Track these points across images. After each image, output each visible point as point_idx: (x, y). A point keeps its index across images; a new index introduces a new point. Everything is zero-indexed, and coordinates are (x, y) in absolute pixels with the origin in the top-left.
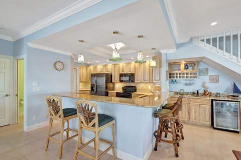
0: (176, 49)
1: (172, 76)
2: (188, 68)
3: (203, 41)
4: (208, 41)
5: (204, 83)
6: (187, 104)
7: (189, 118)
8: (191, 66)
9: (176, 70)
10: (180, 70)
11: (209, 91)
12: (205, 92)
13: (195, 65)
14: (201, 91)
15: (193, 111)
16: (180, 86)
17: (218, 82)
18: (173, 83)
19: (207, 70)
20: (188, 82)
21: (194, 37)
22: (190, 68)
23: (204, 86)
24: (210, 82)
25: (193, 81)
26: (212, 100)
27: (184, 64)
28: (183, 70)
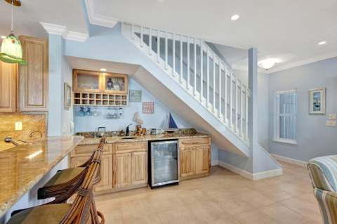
0: (88, 35)
1: (81, 98)
2: (112, 86)
3: (139, 35)
4: (146, 39)
5: (136, 114)
6: (111, 156)
7: (114, 182)
8: (117, 83)
9: (90, 88)
10: (97, 88)
11: (143, 126)
12: (138, 129)
13: (124, 82)
14: (132, 129)
15: (121, 166)
16: (99, 120)
17: (153, 113)
18: (84, 114)
19: (140, 93)
20: (113, 112)
21: (125, 23)
22: (116, 87)
23: (135, 119)
24: (144, 113)
25: (121, 111)
26: (150, 142)
27: (107, 77)
28: (104, 89)
